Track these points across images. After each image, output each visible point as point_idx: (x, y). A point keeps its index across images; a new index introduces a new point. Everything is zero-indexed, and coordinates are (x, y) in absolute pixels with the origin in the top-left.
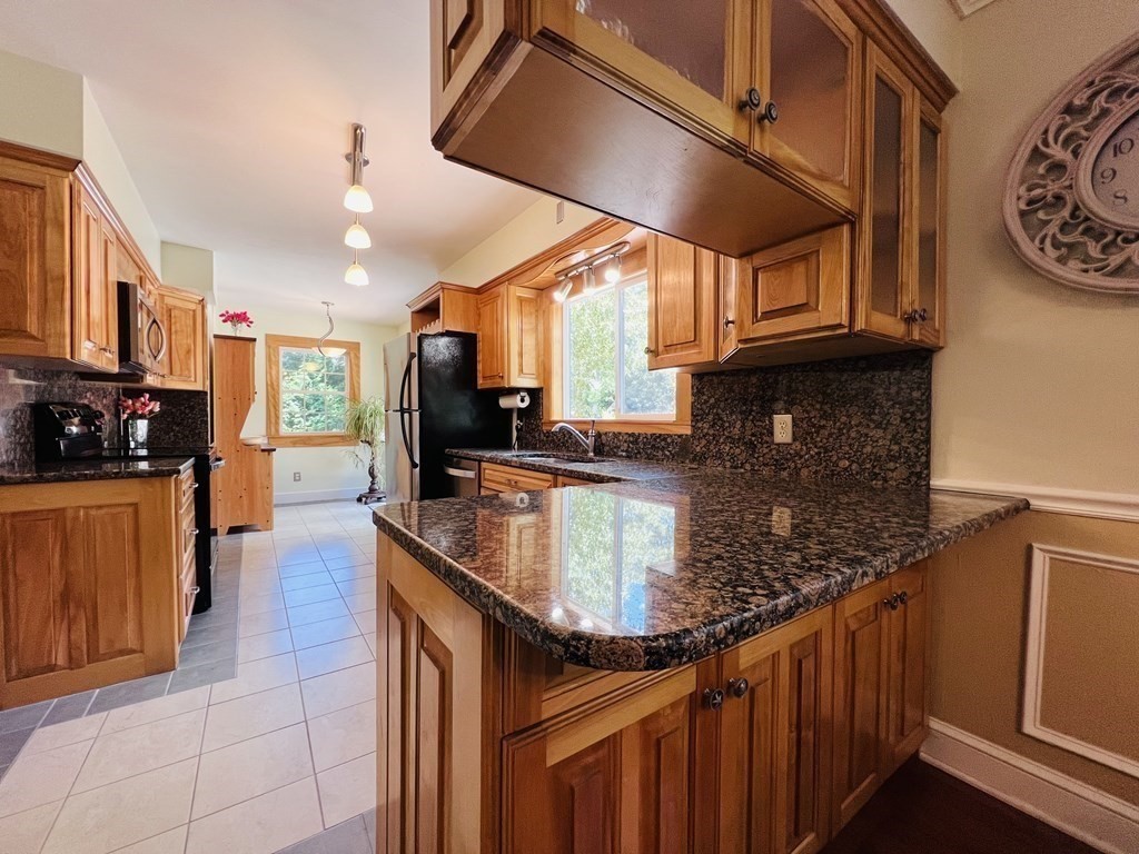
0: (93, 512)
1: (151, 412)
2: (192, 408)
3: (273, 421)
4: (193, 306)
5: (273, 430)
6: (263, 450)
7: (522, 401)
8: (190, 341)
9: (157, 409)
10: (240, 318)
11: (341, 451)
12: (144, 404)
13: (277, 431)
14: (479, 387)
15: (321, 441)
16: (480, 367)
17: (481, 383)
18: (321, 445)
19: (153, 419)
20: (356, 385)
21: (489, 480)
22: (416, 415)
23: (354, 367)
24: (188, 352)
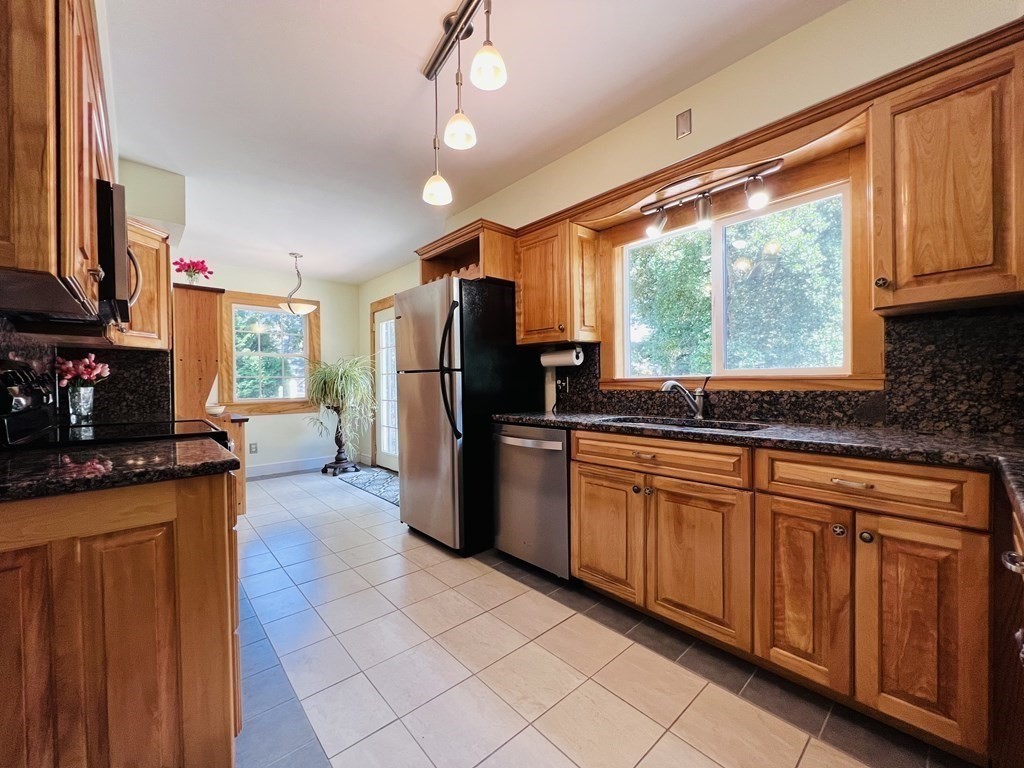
0: (98, 545)
1: (99, 376)
2: (149, 372)
3: (226, 386)
4: (156, 245)
5: (226, 396)
6: (233, 421)
7: (577, 357)
8: (153, 287)
9: (107, 373)
10: (198, 267)
11: (304, 419)
12: (87, 367)
13: (231, 398)
14: (518, 343)
15: (279, 408)
16: (520, 320)
17: (521, 338)
18: (279, 412)
19: (100, 387)
20: (316, 346)
21: (583, 452)
22: (458, 376)
23: (314, 327)
24: (151, 301)
